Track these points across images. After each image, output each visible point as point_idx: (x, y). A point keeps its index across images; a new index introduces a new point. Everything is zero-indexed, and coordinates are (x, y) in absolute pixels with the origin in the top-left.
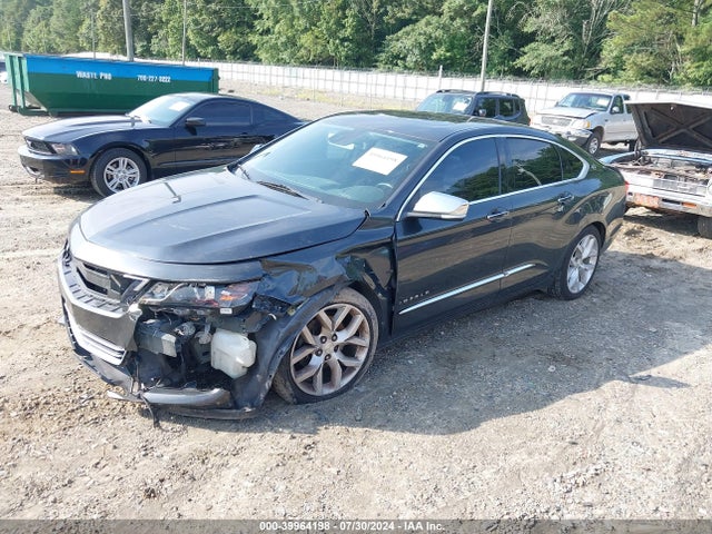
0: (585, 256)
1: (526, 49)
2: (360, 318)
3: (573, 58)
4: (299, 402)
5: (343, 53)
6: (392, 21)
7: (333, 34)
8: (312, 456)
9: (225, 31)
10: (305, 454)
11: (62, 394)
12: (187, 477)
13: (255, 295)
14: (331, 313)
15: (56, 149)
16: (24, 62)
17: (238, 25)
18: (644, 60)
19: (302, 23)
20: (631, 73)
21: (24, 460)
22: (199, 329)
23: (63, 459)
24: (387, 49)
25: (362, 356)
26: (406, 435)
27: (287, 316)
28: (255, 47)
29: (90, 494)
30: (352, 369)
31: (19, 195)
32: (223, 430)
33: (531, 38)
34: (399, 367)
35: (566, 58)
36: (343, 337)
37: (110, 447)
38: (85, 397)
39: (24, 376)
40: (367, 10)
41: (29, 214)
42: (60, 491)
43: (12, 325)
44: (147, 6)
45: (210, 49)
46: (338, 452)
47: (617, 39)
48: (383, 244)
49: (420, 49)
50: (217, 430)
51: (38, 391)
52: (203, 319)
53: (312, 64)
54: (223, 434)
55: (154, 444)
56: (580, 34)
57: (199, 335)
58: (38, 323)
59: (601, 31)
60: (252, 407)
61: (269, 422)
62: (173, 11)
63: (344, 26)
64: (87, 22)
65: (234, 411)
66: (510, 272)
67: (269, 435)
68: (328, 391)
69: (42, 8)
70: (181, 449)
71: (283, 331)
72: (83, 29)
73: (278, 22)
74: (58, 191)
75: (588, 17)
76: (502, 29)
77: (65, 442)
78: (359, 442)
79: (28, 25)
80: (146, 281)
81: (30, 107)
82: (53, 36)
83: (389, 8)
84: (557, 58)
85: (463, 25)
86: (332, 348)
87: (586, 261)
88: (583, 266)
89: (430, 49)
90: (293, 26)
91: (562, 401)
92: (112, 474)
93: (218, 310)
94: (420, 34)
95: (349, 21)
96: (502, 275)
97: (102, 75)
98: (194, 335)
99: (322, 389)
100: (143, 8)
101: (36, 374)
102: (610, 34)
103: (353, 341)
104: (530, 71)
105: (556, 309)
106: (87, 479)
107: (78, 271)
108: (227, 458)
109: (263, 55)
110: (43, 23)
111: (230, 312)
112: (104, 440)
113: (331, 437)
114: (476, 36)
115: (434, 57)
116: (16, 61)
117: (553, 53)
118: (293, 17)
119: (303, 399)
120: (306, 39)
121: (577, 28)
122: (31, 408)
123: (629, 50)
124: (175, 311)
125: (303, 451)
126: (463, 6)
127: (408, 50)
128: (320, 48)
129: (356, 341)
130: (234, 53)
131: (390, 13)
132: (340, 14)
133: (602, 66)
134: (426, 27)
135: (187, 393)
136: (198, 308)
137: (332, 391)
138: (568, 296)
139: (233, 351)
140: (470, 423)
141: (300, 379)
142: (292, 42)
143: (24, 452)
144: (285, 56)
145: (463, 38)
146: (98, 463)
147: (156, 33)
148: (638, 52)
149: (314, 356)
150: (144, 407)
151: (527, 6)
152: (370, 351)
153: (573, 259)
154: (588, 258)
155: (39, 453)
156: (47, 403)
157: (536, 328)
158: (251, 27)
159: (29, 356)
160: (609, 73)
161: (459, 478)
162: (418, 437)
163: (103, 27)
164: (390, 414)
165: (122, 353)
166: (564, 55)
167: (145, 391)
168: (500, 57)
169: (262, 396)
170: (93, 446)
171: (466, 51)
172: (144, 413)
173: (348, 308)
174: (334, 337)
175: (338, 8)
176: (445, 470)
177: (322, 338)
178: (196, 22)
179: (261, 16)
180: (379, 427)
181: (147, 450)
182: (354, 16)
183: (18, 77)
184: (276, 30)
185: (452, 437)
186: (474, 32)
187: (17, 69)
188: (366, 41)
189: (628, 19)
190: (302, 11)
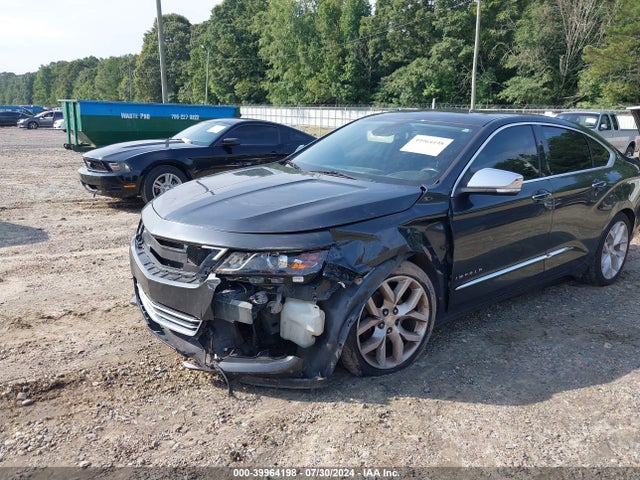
0: (616, 242)
1: (508, 83)
2: (419, 292)
3: (552, 88)
4: (364, 375)
5: (344, 95)
6: (386, 65)
7: (335, 79)
8: (389, 423)
9: (241, 80)
10: (381, 422)
11: (137, 366)
12: (269, 443)
13: (325, 264)
14: (393, 285)
15: (112, 167)
16: (78, 106)
17: (252, 74)
18: (620, 87)
19: (308, 69)
20: (607, 100)
21: (110, 424)
22: (271, 298)
23: (147, 424)
24: (382, 89)
25: (422, 331)
26: (479, 406)
27: (354, 285)
28: (267, 93)
29: (177, 457)
30: (412, 343)
31: (80, 209)
32: (296, 400)
33: (513, 72)
34: (455, 345)
35: (546, 89)
36: (403, 311)
37: (190, 414)
38: (159, 369)
39: (100, 352)
40: (364, 56)
41: (90, 223)
42: (147, 454)
43: (85, 308)
44: (175, 63)
45: (228, 96)
46: (415, 422)
47: (593, 70)
48: (437, 219)
49: (412, 87)
50: (290, 400)
51: (116, 364)
52: (276, 287)
53: (317, 104)
54: (296, 403)
55: (231, 412)
56: (558, 68)
57: (271, 304)
58: (107, 307)
59: (577, 63)
60: (322, 376)
61: (339, 393)
62: (196, 66)
63: (344, 71)
64: (126, 79)
65: (306, 380)
66: (552, 254)
67: (342, 405)
68: (391, 365)
69: (89, 70)
70: (257, 416)
71: (351, 299)
72: (122, 85)
73: (286, 71)
74: (112, 205)
75: (564, 53)
76: (486, 67)
77: (146, 409)
78: (433, 411)
79: (77, 84)
80: (223, 251)
81: (82, 145)
82: (97, 92)
83: (383, 54)
84: (537, 89)
85: (450, 64)
86: (393, 322)
87: (617, 248)
88: (615, 253)
89: (422, 86)
90: (299, 73)
91: (628, 375)
92: (195, 439)
93: (291, 277)
94: (412, 74)
95: (349, 67)
96: (545, 257)
97: (142, 115)
98: (266, 305)
99: (385, 363)
100: (172, 65)
101: (113, 350)
102: (585, 66)
103: (413, 315)
104: (512, 102)
105: (594, 294)
106: (172, 442)
107: (152, 251)
108: (304, 425)
109: (274, 100)
110: (89, 81)
111: (301, 280)
112: (183, 408)
113: (403, 407)
114: (462, 74)
115: (425, 93)
116: (71, 106)
117: (533, 85)
118: (299, 66)
119: (369, 372)
120: (311, 84)
121: (554, 62)
122: (111, 379)
123: (605, 78)
124: (251, 280)
125: (378, 419)
126: (449, 48)
127: (401, 89)
128: (323, 91)
129: (415, 315)
130: (248, 99)
131: (384, 58)
132: (340, 61)
133: (580, 94)
134: (416, 68)
135: (261, 362)
136: (272, 276)
137: (395, 365)
138: (602, 282)
139: (304, 320)
140: (542, 394)
141: (365, 350)
142: (299, 87)
143: (109, 417)
144: (292, 99)
145: (450, 76)
146: (180, 428)
147: (182, 85)
148: (614, 80)
149: (377, 328)
150: (216, 378)
151: (507, 46)
152: (429, 326)
153: (606, 244)
154: (619, 245)
155: (124, 418)
156: (124, 374)
157: (578, 310)
158: (263, 75)
159: (104, 334)
160: (587, 101)
161: (546, 447)
162: (491, 408)
163: (139, 83)
164: (456, 386)
165: (197, 324)
166: (543, 87)
167: (218, 361)
168: (485, 91)
169: (332, 364)
170: (174, 412)
171: (454, 87)
172: (216, 384)
173: (408, 281)
174: (395, 310)
175: (338, 56)
176: (529, 438)
177: (384, 310)
178: (216, 74)
179: (271, 66)
180: (450, 398)
181: (225, 417)
182: (353, 62)
183: (72, 120)
184: (285, 77)
185: (526, 407)
186: (460, 71)
187: (72, 113)
188: (364, 84)
189: (602, 52)
190: (307, 60)
